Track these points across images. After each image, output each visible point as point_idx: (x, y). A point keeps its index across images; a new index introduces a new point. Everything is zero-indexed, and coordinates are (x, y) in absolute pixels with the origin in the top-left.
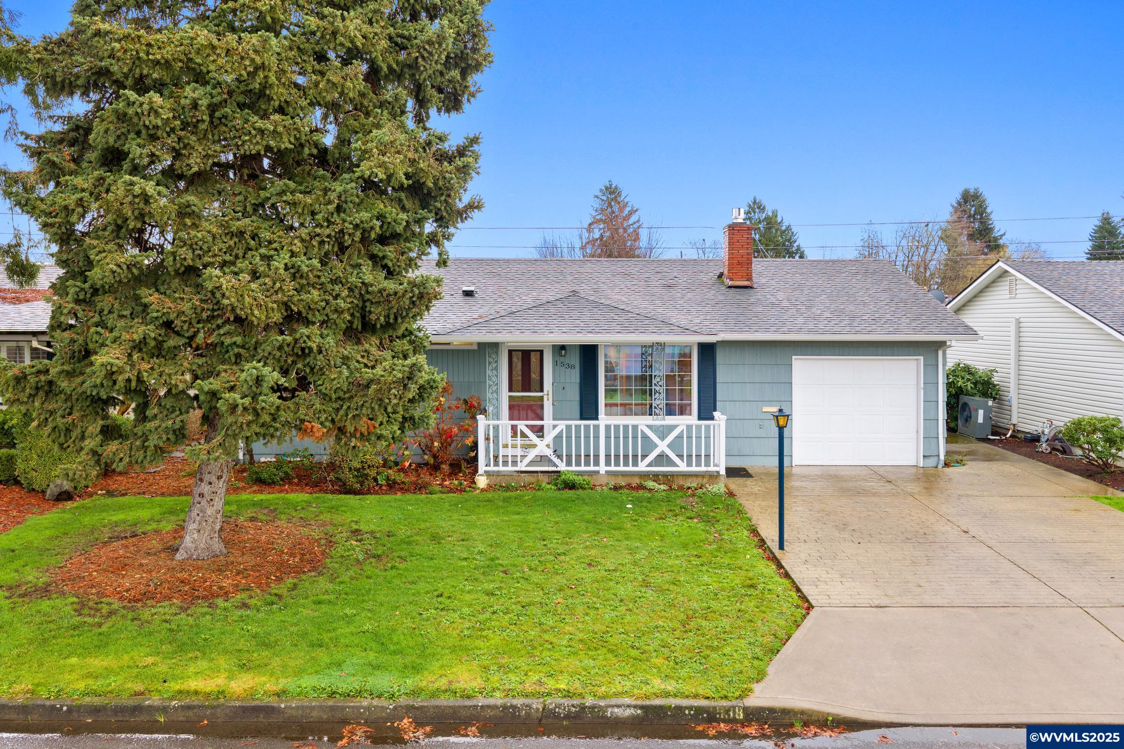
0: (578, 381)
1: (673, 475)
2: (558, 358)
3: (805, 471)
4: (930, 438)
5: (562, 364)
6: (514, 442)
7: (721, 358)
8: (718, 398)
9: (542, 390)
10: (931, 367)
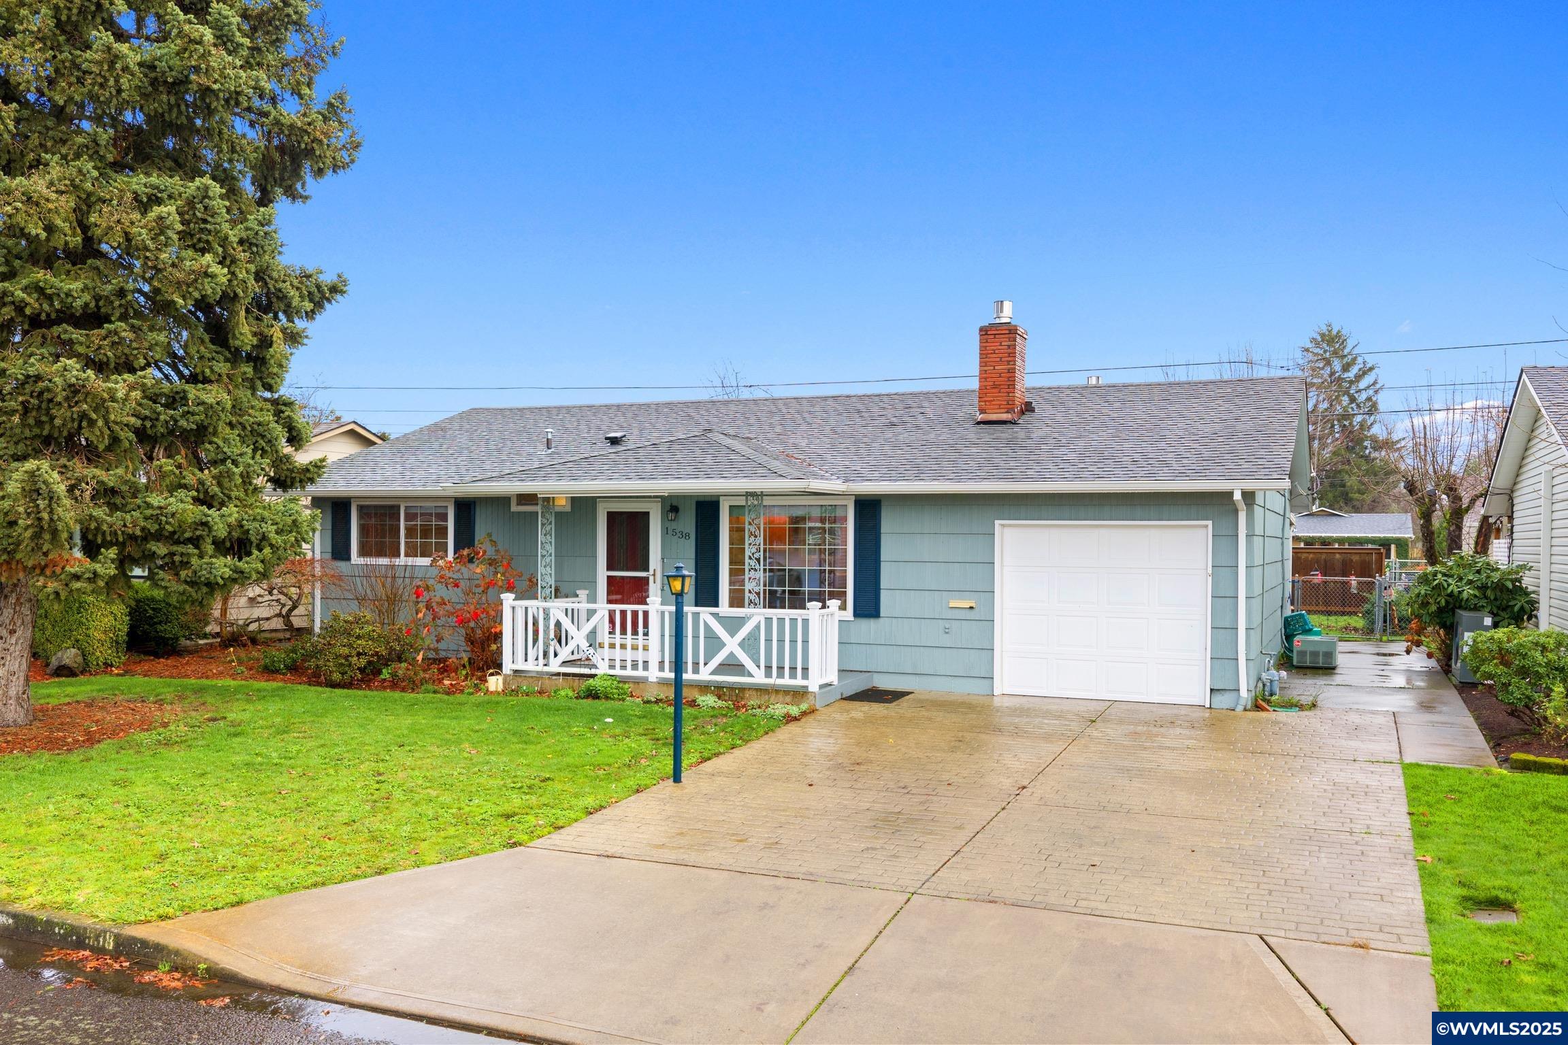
0: (693, 556)
1: (743, 689)
2: (668, 524)
3: (1007, 702)
4: (1223, 658)
5: (674, 533)
6: (612, 641)
7: (889, 523)
8: (884, 583)
9: (647, 569)
10: (1225, 539)
